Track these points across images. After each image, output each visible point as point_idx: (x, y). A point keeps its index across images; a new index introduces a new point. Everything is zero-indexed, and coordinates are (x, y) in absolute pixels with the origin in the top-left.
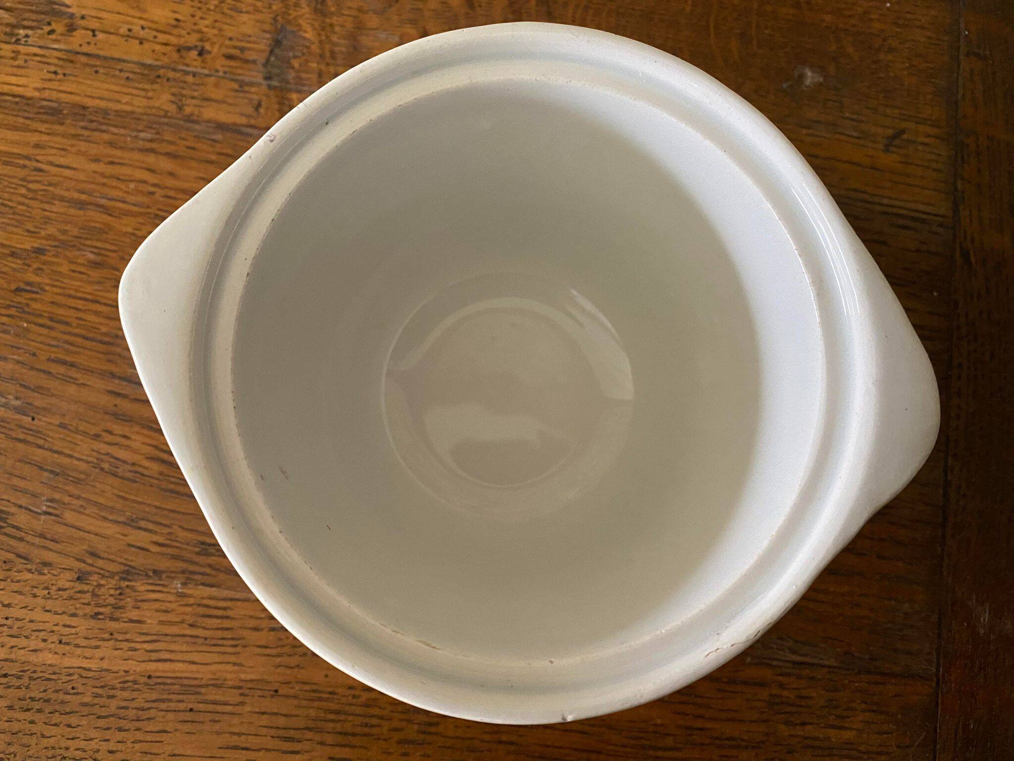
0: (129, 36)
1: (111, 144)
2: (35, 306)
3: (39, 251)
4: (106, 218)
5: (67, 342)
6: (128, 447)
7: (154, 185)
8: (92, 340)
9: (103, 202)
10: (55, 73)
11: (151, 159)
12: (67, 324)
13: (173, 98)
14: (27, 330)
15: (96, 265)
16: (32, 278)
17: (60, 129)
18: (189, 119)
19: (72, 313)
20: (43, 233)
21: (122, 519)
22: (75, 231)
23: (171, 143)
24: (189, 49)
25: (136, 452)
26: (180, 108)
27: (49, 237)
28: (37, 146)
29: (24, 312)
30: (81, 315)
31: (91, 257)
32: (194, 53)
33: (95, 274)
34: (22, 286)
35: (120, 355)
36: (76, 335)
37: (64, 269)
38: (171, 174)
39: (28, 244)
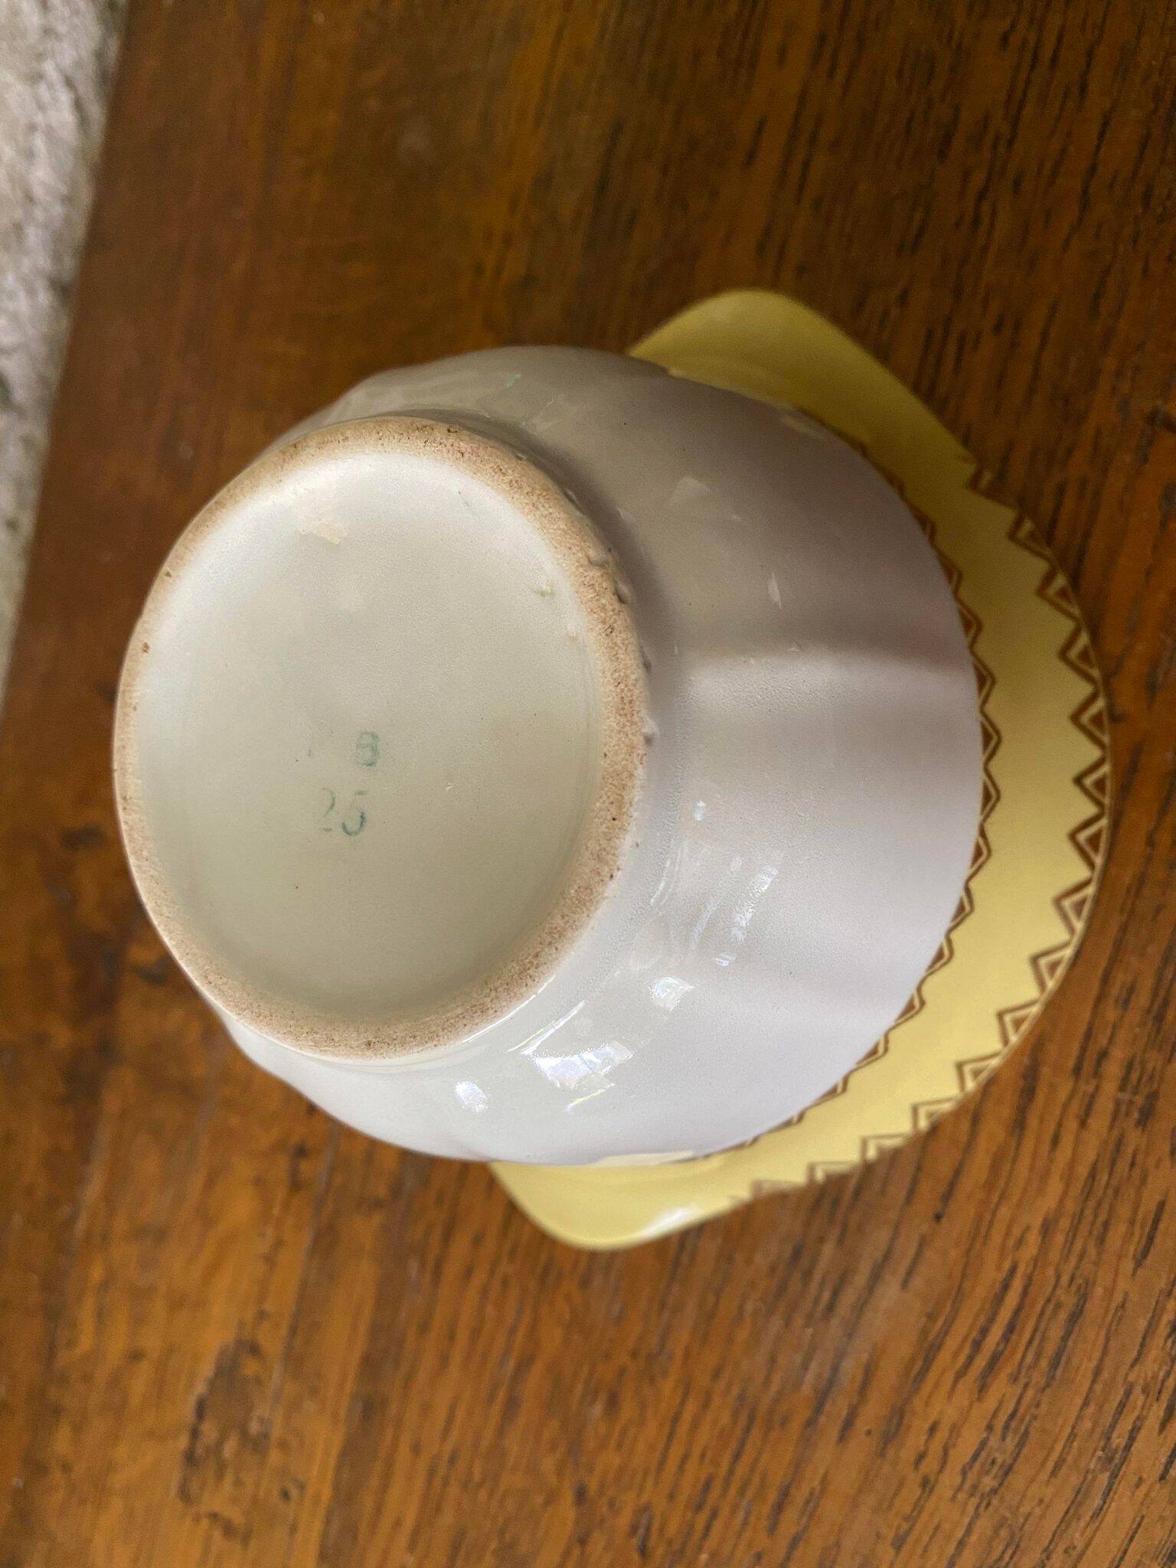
0: (270, 1260)
1: (424, 1328)
2: (672, 1528)
3: (581, 1495)
4: (538, 1368)
5: (742, 1492)
6: (955, 1430)
7: (492, 1272)
8: (743, 1443)
9: (511, 1364)
11: (453, 1269)
12: (709, 1482)
13: (364, 1211)
14: (714, 1555)
15: (613, 1403)
16: (624, 1520)
17: (393, 1409)
18: (396, 1190)
19: (691, 1466)
20: (553, 1480)
21: (1104, 1478)
22: (555, 1424)
23: (429, 1228)
24: (294, 1173)
25: (965, 1415)
26: (378, 1204)
27: (560, 1472)
28: (416, 1449)
29: (682, 1551)
30: (696, 1451)
31: (598, 1409)
32: (305, 1166)
33: (628, 1409)
34: (635, 1542)
35: (776, 1401)
36: (731, 1472)
37: (612, 1459)
38: (478, 1240)
39: (567, 1510)
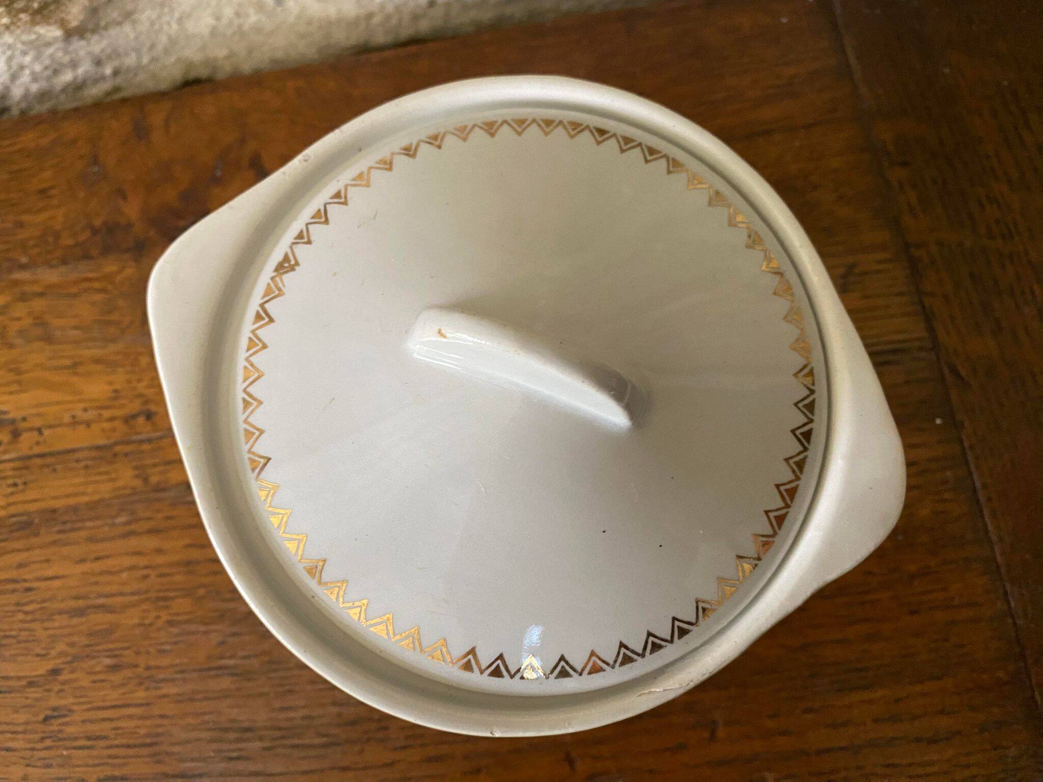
0: (75, 422)
1: (91, 540)
2: (70, 730)
3: (55, 672)
4: (110, 617)
5: (110, 757)
7: (146, 567)
8: (135, 746)
9: (102, 601)
10: (15, 485)
11: (134, 542)
12: (105, 738)
13: (137, 472)
14: (69, 757)
15: (115, 668)
16: (54, 702)
17: (34, 541)
18: (159, 489)
19: (107, 725)
20: (53, 653)
22: (84, 641)
23: (149, 519)
24: (134, 417)
26: (146, 480)
27: (62, 654)
28: (20, 566)
29: (60, 740)
30: (114, 725)
31: (108, 661)
32: (141, 420)
33: (116, 678)
34: (49, 713)
35: (167, 754)
36: (117, 746)
37: (85, 682)
38: (159, 551)
39: (43, 668)
